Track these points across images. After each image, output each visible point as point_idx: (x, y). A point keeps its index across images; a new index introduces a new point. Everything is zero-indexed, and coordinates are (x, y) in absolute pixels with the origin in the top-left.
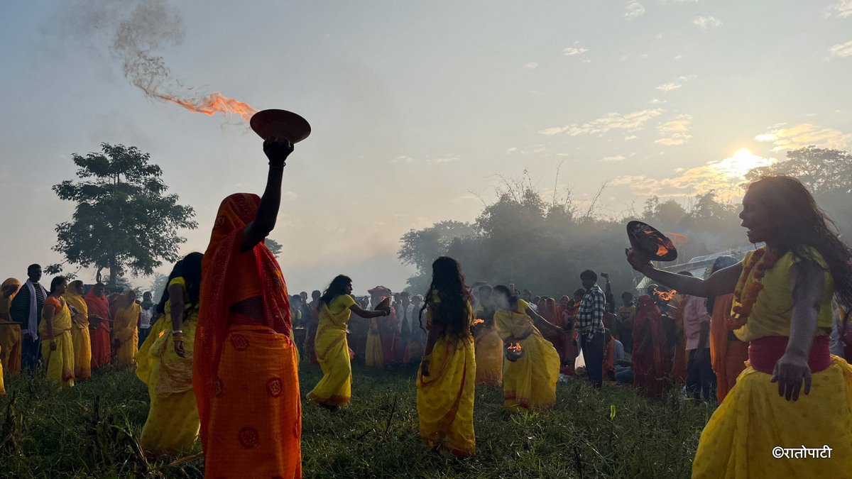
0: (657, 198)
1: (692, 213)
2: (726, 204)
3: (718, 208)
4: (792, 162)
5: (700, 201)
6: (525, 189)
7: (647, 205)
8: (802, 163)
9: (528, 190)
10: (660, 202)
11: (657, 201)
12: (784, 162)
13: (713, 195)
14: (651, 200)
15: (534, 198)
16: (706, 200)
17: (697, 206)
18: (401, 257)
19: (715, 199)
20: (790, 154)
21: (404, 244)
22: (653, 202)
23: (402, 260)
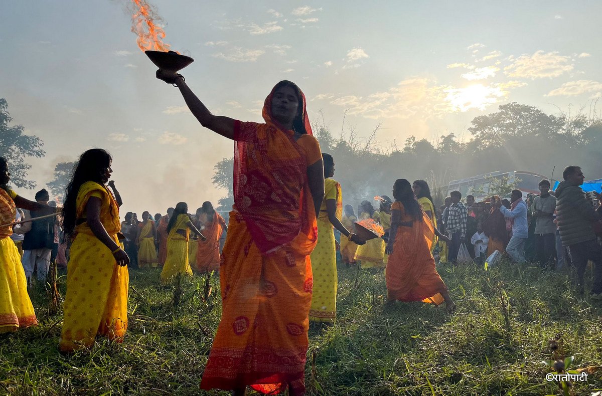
0: (414, 138)
1: (438, 149)
2: (460, 143)
3: (456, 145)
4: (502, 113)
5: (444, 140)
6: (319, 128)
7: (407, 143)
8: (508, 114)
9: (322, 129)
10: (416, 140)
11: (414, 140)
12: (497, 113)
13: (453, 136)
14: (410, 139)
15: (326, 136)
16: (448, 140)
17: (442, 144)
18: (215, 182)
19: (454, 139)
20: (501, 107)
21: (218, 171)
22: (412, 140)
23: (216, 184)
